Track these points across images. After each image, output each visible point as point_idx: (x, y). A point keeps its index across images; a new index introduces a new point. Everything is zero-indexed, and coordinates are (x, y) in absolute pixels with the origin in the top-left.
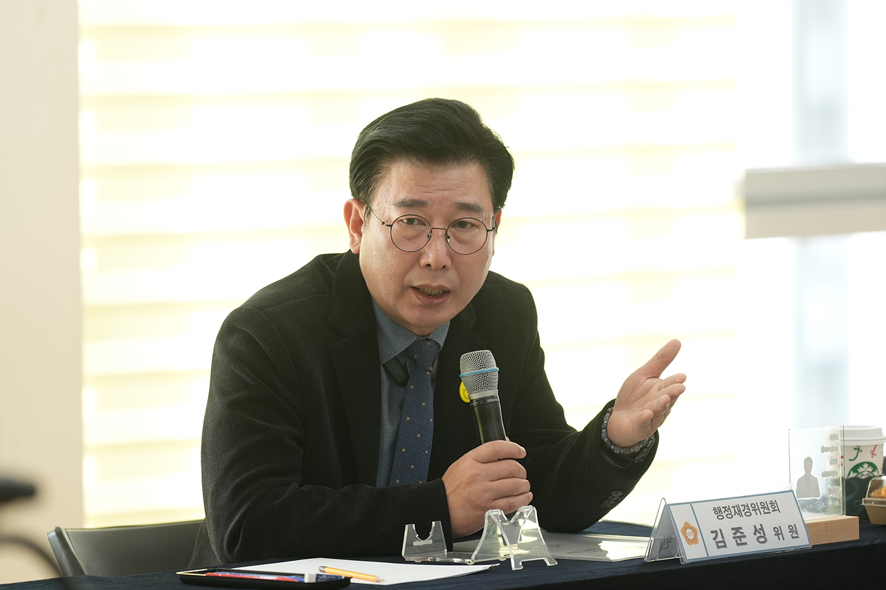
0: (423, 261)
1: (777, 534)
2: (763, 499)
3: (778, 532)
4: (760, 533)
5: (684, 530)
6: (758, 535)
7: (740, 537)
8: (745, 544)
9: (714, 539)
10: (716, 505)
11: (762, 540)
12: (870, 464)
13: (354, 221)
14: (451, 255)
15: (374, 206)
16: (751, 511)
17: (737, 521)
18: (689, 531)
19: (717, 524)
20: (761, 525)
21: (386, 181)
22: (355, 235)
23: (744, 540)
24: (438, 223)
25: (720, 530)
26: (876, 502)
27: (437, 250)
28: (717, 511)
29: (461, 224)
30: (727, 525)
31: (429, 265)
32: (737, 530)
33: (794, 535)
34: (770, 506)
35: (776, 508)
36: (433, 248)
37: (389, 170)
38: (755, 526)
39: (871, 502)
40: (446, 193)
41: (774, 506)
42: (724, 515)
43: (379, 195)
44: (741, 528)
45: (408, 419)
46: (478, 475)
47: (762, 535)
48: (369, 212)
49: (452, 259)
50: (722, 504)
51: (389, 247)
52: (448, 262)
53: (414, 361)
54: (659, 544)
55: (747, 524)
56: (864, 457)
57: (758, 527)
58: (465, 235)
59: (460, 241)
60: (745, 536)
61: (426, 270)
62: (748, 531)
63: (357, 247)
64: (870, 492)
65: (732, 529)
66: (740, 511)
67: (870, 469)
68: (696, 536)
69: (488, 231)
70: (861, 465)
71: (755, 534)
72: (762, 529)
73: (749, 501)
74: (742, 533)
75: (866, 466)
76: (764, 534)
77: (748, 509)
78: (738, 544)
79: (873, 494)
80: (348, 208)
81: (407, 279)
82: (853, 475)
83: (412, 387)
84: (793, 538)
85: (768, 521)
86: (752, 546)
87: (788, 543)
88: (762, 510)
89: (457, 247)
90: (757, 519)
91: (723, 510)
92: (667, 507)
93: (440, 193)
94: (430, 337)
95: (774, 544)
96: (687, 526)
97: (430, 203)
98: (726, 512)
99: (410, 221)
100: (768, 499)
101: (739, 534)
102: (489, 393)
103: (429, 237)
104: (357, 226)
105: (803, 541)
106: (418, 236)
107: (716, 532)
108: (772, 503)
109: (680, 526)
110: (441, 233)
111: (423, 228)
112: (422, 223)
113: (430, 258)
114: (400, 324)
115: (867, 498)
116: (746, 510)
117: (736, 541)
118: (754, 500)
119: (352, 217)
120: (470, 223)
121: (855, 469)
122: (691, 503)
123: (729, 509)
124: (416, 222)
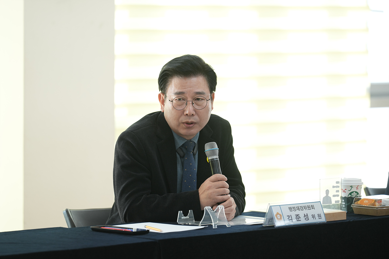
0: (185, 113)
1: (313, 217)
2: (309, 204)
3: (313, 216)
4: (306, 217)
5: (276, 215)
6: (305, 217)
7: (298, 218)
8: (300, 220)
9: (288, 218)
10: (290, 206)
11: (306, 219)
12: (356, 192)
13: (162, 100)
14: (195, 110)
15: (167, 95)
16: (303, 209)
17: (297, 212)
18: (278, 215)
19: (289, 213)
20: (307, 214)
21: (170, 86)
22: (162, 105)
23: (300, 219)
24: (189, 99)
25: (291, 215)
26: (356, 206)
27: (189, 109)
28: (290, 208)
29: (198, 99)
30: (293, 214)
31: (187, 114)
32: (297, 215)
33: (320, 218)
34: (311, 207)
35: (313, 208)
36: (188, 108)
37: (171, 81)
38: (304, 214)
39: (354, 206)
40: (191, 89)
41: (313, 207)
42: (293, 210)
43: (168, 91)
44: (299, 215)
45: (186, 170)
46: (211, 186)
47: (307, 217)
48: (166, 97)
49: (195, 112)
50: (292, 206)
51: (173, 109)
52: (194, 113)
53: (186, 149)
54: (268, 220)
55: (301, 213)
56: (354, 189)
57: (306, 214)
58: (200, 102)
59: (198, 105)
60: (300, 218)
61: (187, 117)
62: (302, 216)
63: (163, 110)
64: (355, 202)
65: (296, 215)
66: (299, 208)
67: (356, 194)
68: (281, 217)
69: (207, 100)
70: (353, 192)
71: (304, 217)
72: (307, 215)
73: (303, 205)
74: (299, 217)
75: (354, 193)
76: (308, 217)
77: (302, 208)
78: (297, 221)
79: (355, 203)
80: (160, 96)
81: (180, 120)
82: (350, 196)
83: (186, 158)
84: (319, 218)
85: (310, 213)
86: (303, 221)
87: (317, 220)
88: (308, 208)
89: (197, 107)
90: (305, 212)
91: (292, 208)
92: (270, 207)
93: (189, 89)
94: (192, 140)
95: (311, 221)
96: (278, 214)
97: (186, 92)
98: (294, 209)
99: (179, 99)
100: (310, 204)
101: (298, 217)
102: (215, 157)
103: (186, 104)
104: (163, 102)
105: (323, 220)
106: (182, 104)
107: (289, 216)
108: (312, 206)
109: (275, 214)
110: (191, 102)
111: (184, 101)
112: (183, 100)
113: (187, 112)
114: (180, 135)
115: (353, 204)
116: (301, 208)
117: (297, 219)
118: (305, 205)
119: (161, 99)
120: (201, 99)
121: (350, 194)
122: (280, 205)
123: (295, 208)
124: (182, 99)
